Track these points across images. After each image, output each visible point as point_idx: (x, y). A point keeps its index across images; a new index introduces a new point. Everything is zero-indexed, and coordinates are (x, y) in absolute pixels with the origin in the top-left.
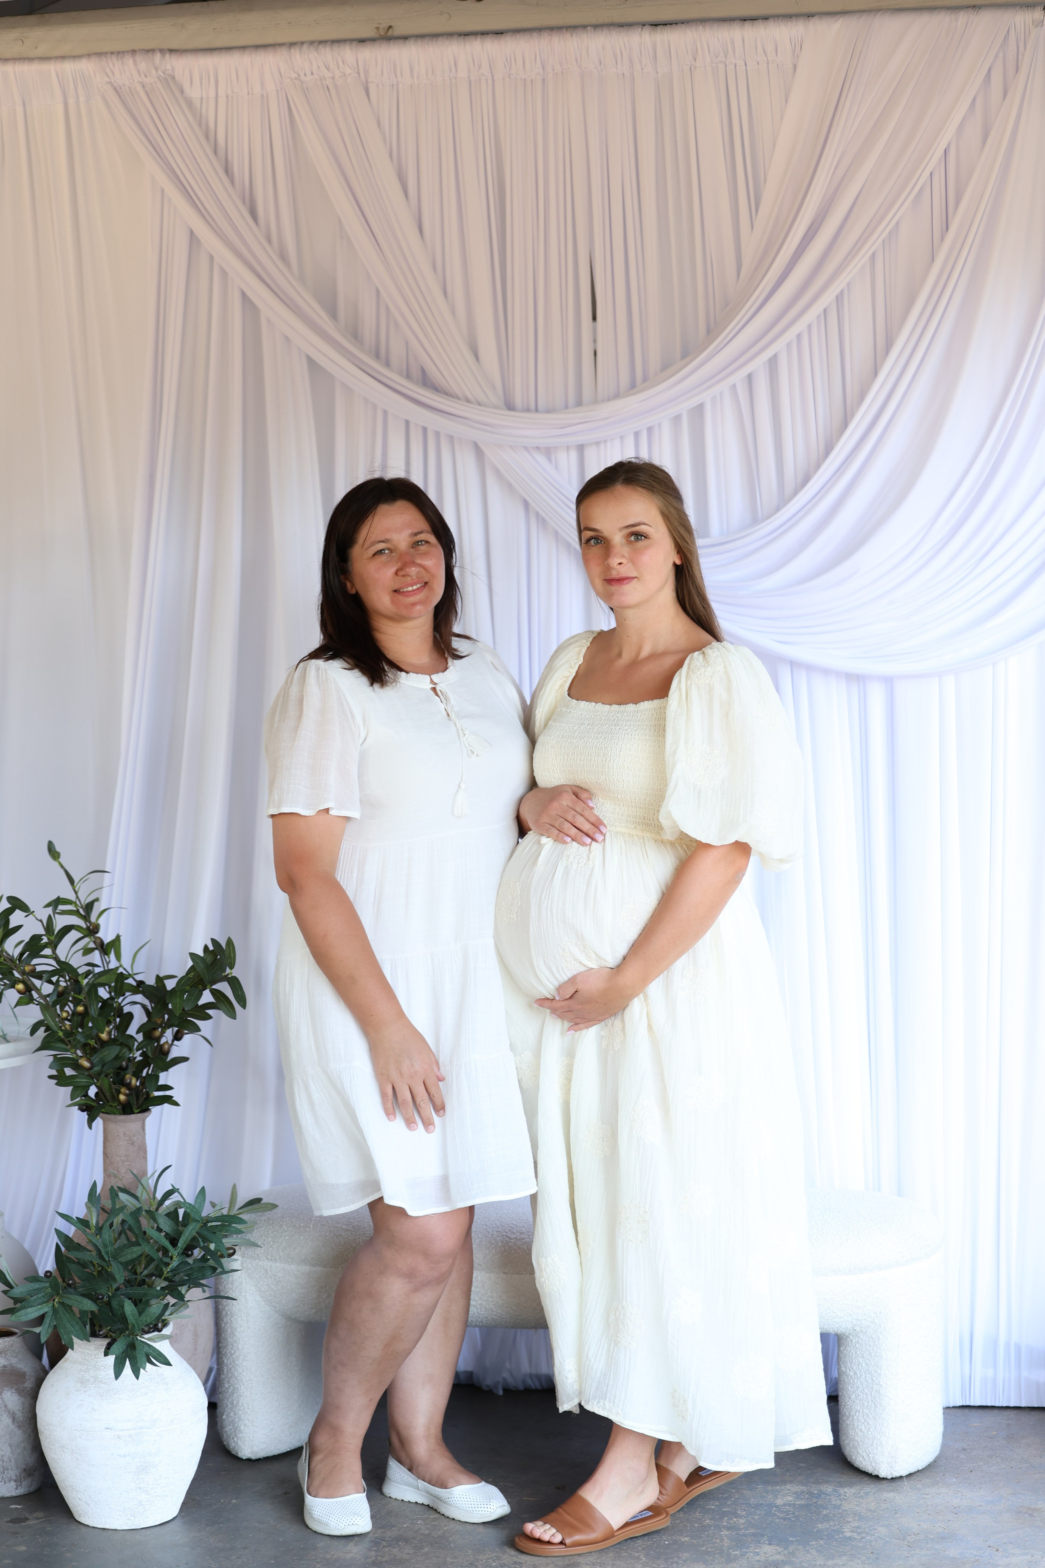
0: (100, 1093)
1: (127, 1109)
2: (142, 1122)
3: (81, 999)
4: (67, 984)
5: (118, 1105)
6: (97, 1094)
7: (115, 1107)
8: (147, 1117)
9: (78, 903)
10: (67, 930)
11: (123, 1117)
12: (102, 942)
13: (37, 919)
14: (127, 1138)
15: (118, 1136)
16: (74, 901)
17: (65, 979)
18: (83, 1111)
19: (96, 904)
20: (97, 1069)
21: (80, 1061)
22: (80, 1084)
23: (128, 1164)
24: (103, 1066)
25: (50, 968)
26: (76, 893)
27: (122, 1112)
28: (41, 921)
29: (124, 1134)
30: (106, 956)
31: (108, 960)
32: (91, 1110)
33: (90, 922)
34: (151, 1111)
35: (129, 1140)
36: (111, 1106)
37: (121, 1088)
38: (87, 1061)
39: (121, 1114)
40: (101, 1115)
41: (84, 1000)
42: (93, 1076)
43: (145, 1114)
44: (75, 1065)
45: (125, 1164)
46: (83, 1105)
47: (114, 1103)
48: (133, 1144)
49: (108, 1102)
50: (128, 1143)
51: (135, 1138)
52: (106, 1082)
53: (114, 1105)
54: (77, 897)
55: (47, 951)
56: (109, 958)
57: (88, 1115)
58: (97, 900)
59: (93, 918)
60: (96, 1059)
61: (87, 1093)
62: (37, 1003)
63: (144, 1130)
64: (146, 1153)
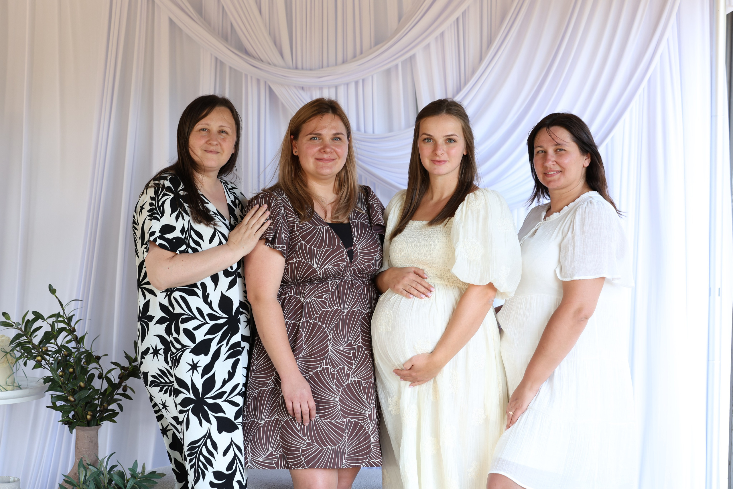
0: (76, 415)
1: (89, 424)
2: (97, 431)
3: (72, 365)
4: (61, 358)
5: (85, 422)
6: (73, 416)
7: (84, 422)
8: (99, 428)
9: (64, 316)
10: (62, 330)
11: (87, 428)
12: (77, 337)
13: (48, 323)
14: (89, 439)
15: (84, 437)
16: (62, 315)
17: (60, 355)
18: (66, 424)
19: (73, 317)
20: (77, 402)
21: (69, 397)
22: (67, 410)
23: (89, 452)
24: (79, 401)
25: (54, 350)
26: (64, 311)
27: (87, 425)
28: (50, 324)
29: (88, 436)
30: (79, 344)
31: (80, 346)
32: (70, 423)
33: (71, 326)
34: (101, 425)
35: (90, 440)
36: (81, 422)
37: (88, 412)
38: (72, 398)
39: (86, 426)
40: (77, 427)
41: (74, 366)
42: (73, 406)
43: (99, 426)
44: (65, 399)
45: (88, 452)
46: (66, 421)
47: (83, 420)
48: (92, 442)
49: (80, 420)
50: (90, 441)
51: (93, 439)
52: (79, 409)
53: (83, 421)
54: (64, 313)
55: (53, 341)
56: (80, 345)
57: (69, 427)
58: (74, 315)
59: (72, 324)
60: (76, 396)
61: (69, 415)
62: (43, 367)
63: (97, 435)
64: (98, 447)
